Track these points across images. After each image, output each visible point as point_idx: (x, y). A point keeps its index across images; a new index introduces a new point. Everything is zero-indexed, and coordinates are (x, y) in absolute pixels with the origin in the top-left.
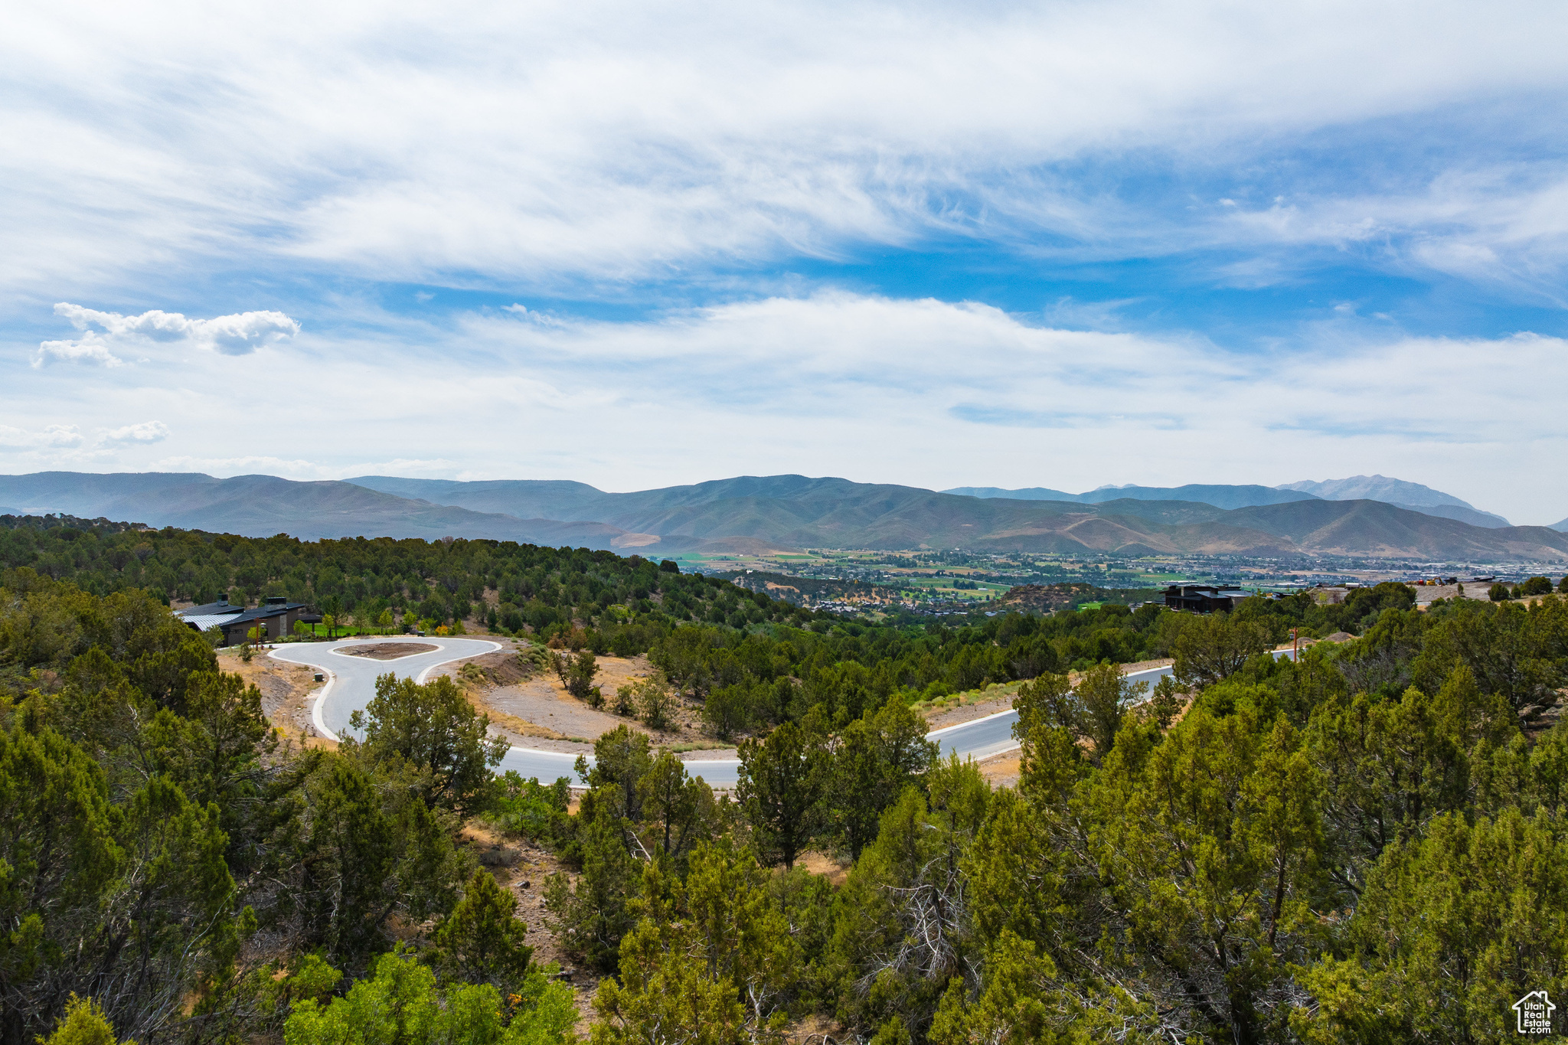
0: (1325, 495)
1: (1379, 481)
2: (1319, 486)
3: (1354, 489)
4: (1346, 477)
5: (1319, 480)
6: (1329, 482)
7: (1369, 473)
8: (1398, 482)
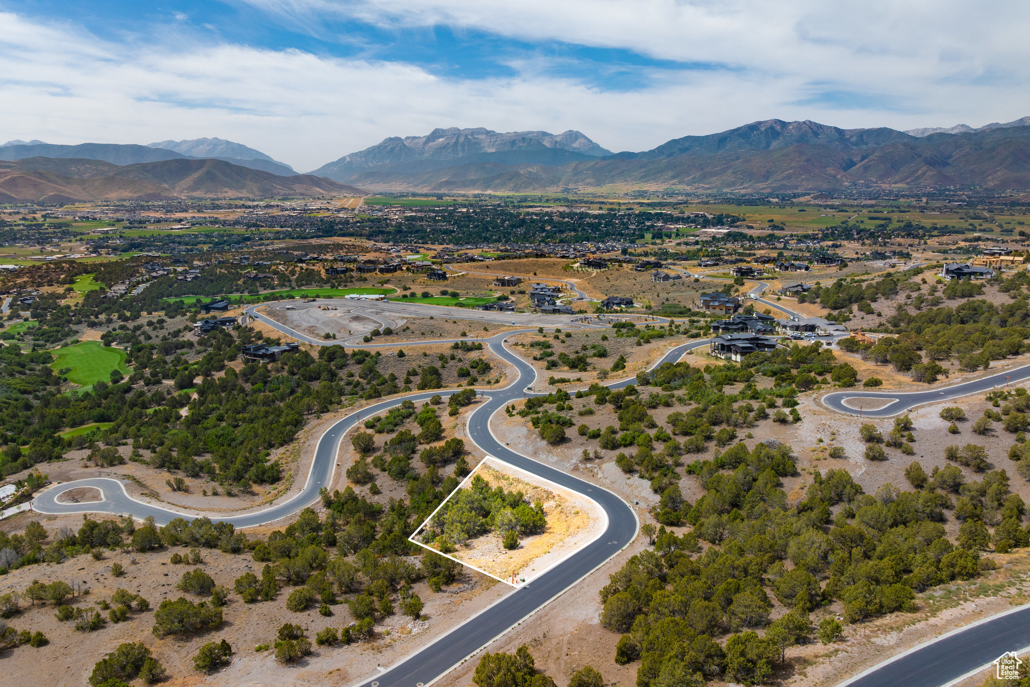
0: (183, 151)
1: (216, 142)
2: (178, 144)
3: (201, 147)
4: (195, 138)
5: (178, 140)
6: (184, 142)
7: (210, 137)
8: (228, 143)
